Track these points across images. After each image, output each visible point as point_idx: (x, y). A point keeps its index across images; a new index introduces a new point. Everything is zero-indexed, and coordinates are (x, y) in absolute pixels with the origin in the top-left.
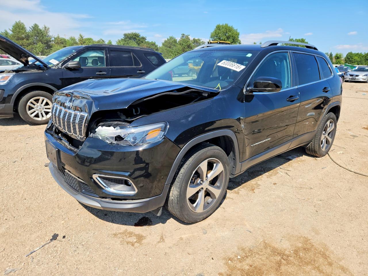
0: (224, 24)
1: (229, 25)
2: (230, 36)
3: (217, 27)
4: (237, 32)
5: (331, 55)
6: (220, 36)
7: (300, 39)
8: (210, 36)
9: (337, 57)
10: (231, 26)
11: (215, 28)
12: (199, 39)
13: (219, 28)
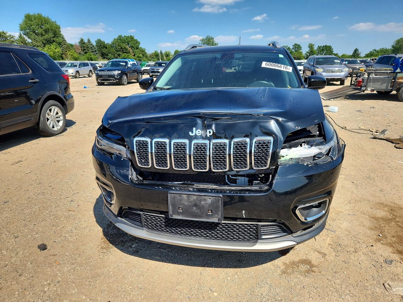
0: (36, 14)
1: (43, 15)
2: (48, 29)
3: (26, 17)
4: (56, 25)
5: (161, 53)
6: (33, 28)
7: (128, 36)
8: (19, 28)
9: (167, 54)
10: (46, 17)
11: (24, 18)
12: (3, 32)
13: (29, 18)
